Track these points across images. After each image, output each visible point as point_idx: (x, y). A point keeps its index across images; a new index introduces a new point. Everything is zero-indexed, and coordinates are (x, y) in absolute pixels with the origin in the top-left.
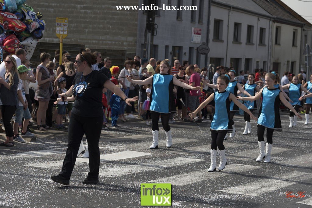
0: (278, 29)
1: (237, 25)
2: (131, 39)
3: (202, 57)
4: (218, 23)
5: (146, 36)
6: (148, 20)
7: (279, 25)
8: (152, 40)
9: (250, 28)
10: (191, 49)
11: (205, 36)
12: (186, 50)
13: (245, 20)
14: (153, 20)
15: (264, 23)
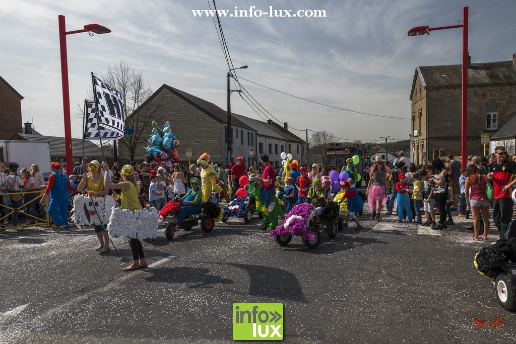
0: (289, 145)
1: (270, 145)
2: (220, 156)
3: (255, 162)
4: (261, 144)
5: (228, 154)
6: (228, 146)
7: (290, 143)
8: (231, 156)
9: (276, 146)
10: (249, 158)
11: (255, 151)
12: (247, 159)
13: (274, 142)
14: (231, 146)
15: (283, 143)
